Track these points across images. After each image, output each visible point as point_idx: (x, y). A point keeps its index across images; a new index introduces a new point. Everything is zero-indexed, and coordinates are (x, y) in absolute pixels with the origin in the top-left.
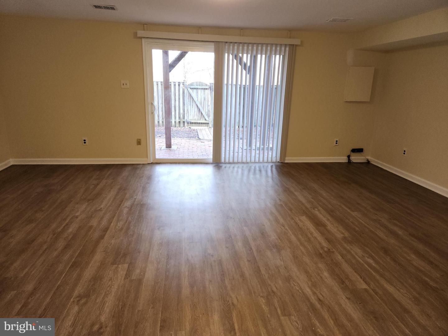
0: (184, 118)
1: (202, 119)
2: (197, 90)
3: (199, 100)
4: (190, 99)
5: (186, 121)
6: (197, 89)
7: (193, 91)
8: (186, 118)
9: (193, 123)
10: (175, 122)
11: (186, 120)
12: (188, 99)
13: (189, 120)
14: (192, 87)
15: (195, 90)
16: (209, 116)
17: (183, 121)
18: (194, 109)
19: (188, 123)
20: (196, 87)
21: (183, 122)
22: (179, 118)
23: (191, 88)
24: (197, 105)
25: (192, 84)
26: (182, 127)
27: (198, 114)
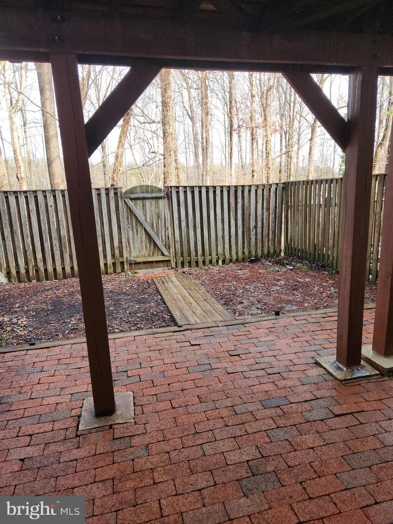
0: (121, 255)
1: (156, 254)
2: (143, 201)
3: (148, 220)
4: (131, 219)
5: (127, 261)
6: (144, 199)
7: (136, 204)
8: (125, 254)
9: (139, 263)
10: (106, 265)
11: (127, 258)
12: (128, 218)
13: (132, 259)
14: (133, 196)
15: (139, 202)
16: (169, 248)
17: (121, 260)
18: (139, 238)
19: (131, 264)
20: (141, 195)
21: (121, 262)
22: (113, 255)
23: (131, 199)
24: (145, 230)
25: (132, 191)
26: (119, 273)
27: (148, 245)
